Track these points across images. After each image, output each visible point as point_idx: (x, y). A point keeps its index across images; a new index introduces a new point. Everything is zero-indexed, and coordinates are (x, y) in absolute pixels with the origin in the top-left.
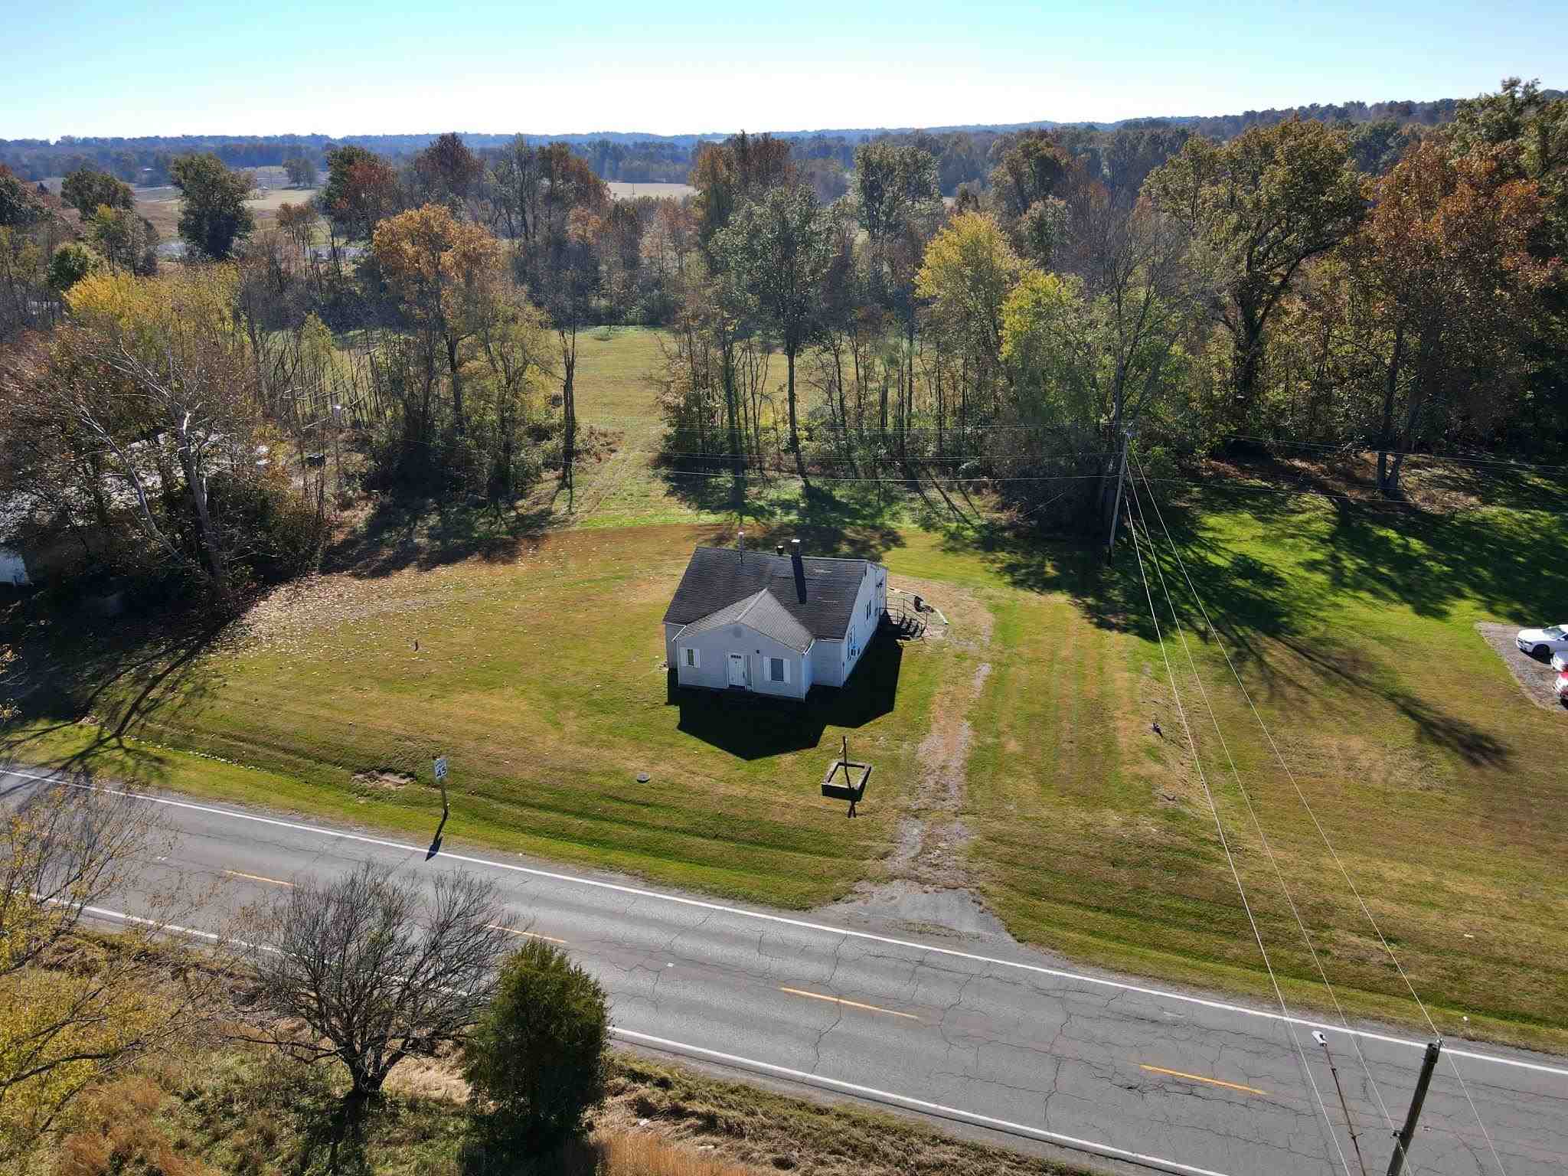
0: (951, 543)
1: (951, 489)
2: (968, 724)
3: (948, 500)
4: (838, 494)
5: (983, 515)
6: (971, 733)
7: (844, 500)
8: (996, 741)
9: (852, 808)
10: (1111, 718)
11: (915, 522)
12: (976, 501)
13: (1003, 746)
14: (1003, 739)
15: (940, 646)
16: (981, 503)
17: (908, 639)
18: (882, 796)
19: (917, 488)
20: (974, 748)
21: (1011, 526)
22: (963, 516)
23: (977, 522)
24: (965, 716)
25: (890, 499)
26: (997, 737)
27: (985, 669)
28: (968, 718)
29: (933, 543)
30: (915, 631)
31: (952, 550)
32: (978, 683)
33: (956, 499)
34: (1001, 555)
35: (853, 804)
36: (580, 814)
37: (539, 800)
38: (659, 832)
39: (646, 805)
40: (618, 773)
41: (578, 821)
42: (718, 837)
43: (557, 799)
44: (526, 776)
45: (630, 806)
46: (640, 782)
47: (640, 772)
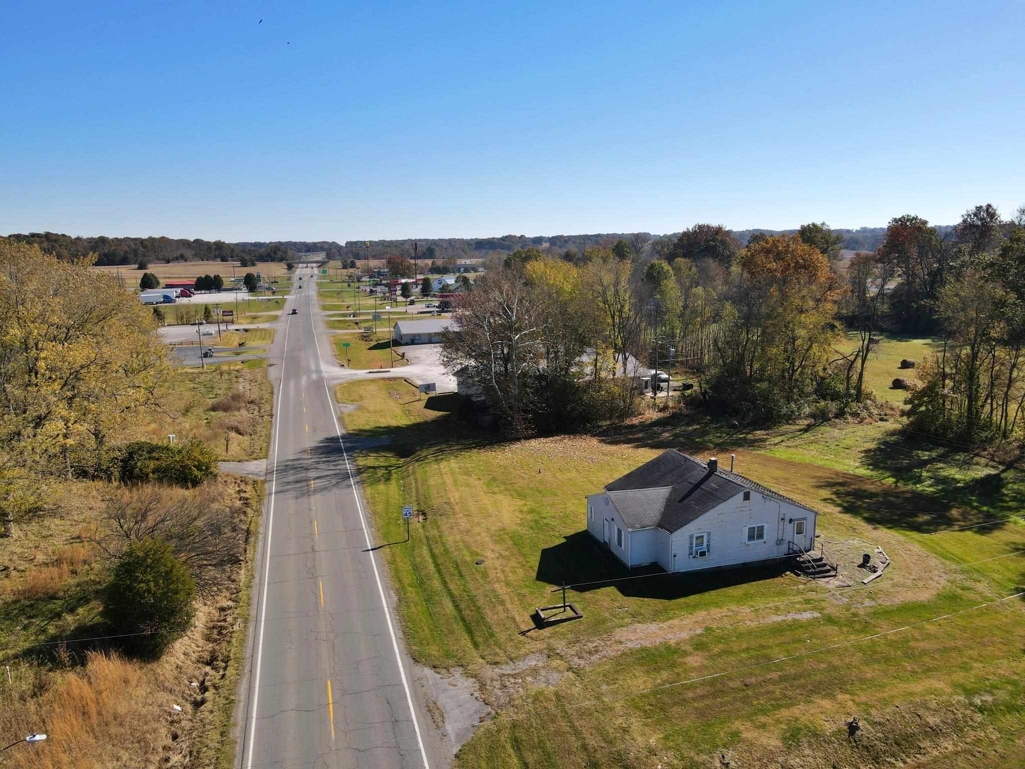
9: (529, 631)
13: (687, 655)
14: (697, 653)
18: (554, 635)
24: (707, 627)
26: (696, 649)
28: (707, 629)
35: (534, 629)
36: (437, 565)
37: (436, 551)
38: (444, 590)
39: (461, 575)
40: (477, 555)
41: (432, 568)
42: (457, 607)
43: (441, 554)
44: (450, 538)
45: (456, 572)
46: (477, 563)
47: (484, 559)
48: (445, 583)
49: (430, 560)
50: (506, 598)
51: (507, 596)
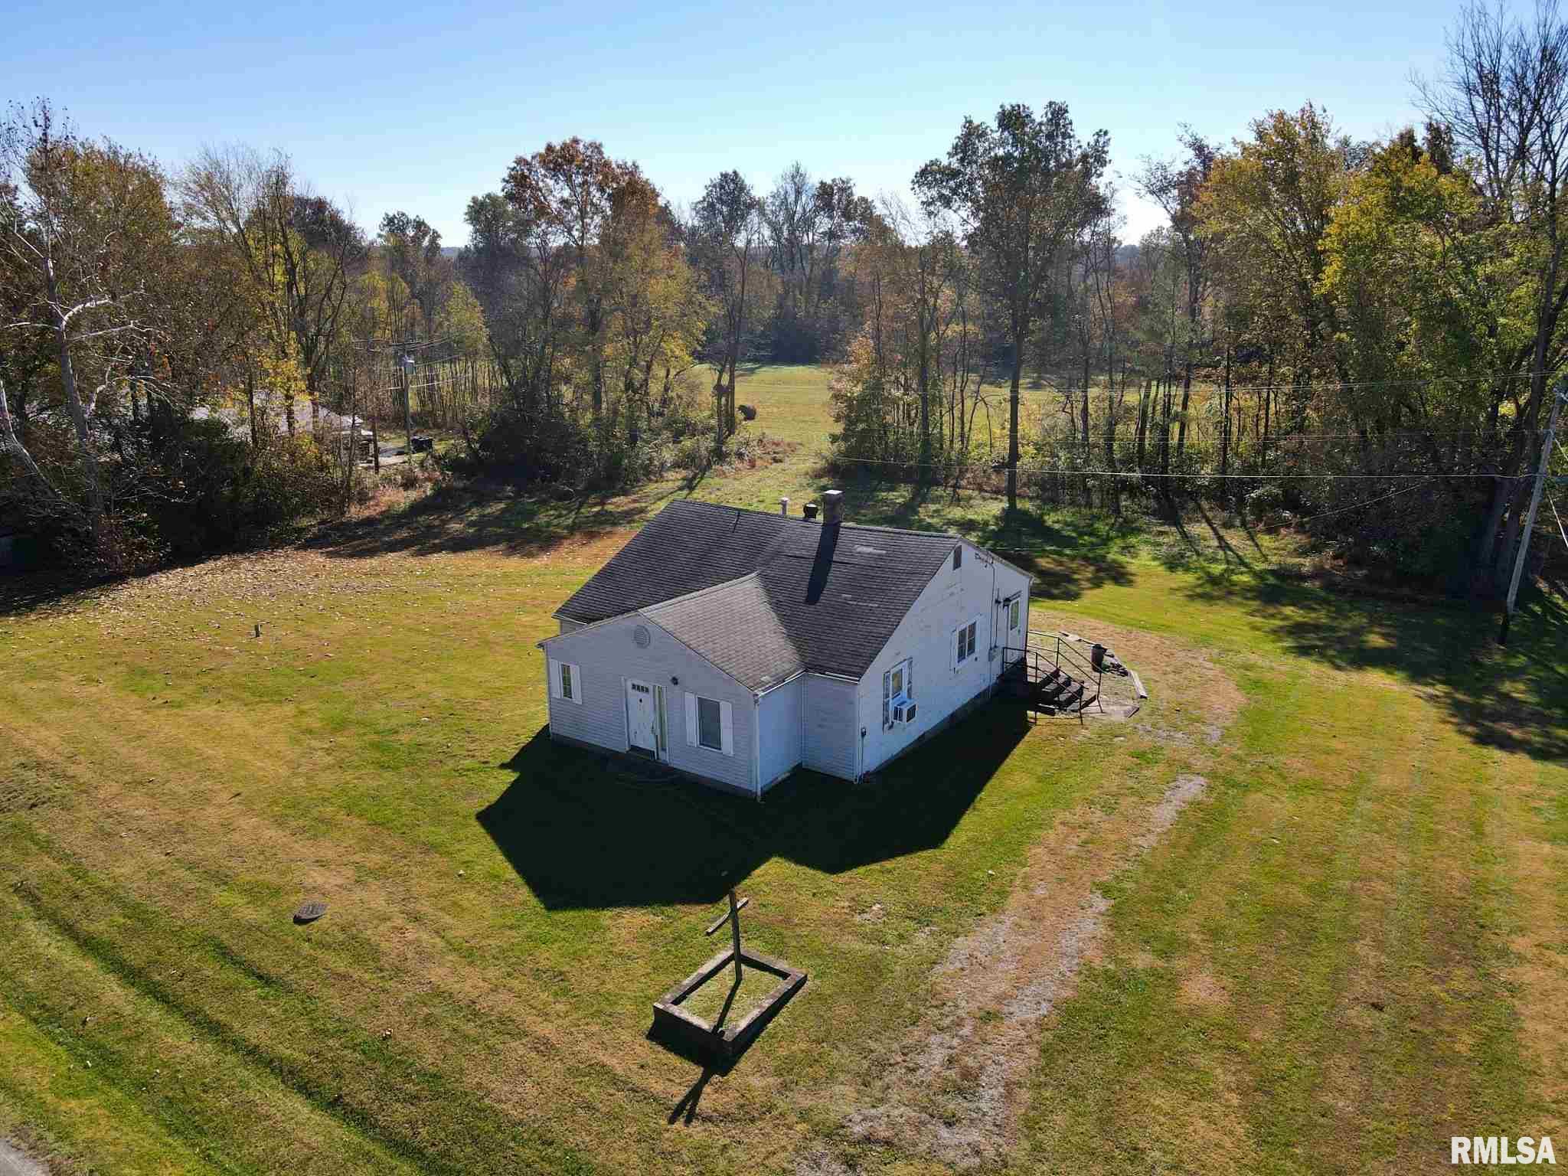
0: (1208, 588)
1: (1228, 525)
2: (1102, 904)
3: (1220, 538)
4: (1051, 520)
5: (1274, 559)
6: (1102, 931)
7: (1057, 526)
8: (1160, 963)
9: (695, 1094)
10: (1503, 954)
11: (1155, 559)
12: (1266, 540)
13: (1173, 982)
14: (1180, 964)
15: (1113, 732)
16: (1273, 545)
17: (1052, 713)
18: (787, 1072)
19: (1176, 522)
20: (1091, 974)
21: (1318, 573)
22: (1238, 557)
23: (1259, 566)
24: (1099, 886)
25: (1128, 529)
26: (1164, 954)
27: (1192, 788)
28: (1106, 891)
29: (1174, 586)
30: (1070, 701)
31: (1206, 597)
32: (1165, 814)
33: (1235, 538)
34: (1288, 610)
35: (704, 1080)
36: (131, 975)
37: (98, 927)
38: (232, 1059)
39: (265, 980)
40: (277, 891)
41: (115, 993)
42: (334, 1104)
43: (123, 929)
44: (125, 868)
45: (231, 975)
46: (298, 921)
47: (317, 898)
48: (214, 1029)
49: (89, 965)
50: (504, 1003)
51: (503, 996)
